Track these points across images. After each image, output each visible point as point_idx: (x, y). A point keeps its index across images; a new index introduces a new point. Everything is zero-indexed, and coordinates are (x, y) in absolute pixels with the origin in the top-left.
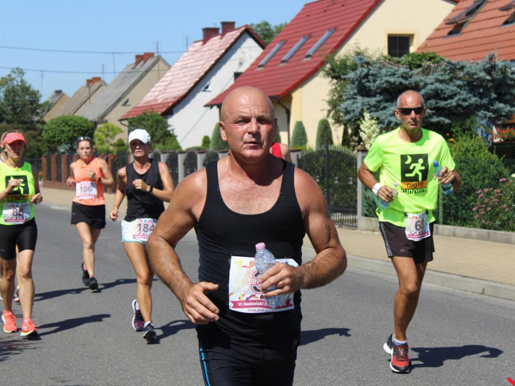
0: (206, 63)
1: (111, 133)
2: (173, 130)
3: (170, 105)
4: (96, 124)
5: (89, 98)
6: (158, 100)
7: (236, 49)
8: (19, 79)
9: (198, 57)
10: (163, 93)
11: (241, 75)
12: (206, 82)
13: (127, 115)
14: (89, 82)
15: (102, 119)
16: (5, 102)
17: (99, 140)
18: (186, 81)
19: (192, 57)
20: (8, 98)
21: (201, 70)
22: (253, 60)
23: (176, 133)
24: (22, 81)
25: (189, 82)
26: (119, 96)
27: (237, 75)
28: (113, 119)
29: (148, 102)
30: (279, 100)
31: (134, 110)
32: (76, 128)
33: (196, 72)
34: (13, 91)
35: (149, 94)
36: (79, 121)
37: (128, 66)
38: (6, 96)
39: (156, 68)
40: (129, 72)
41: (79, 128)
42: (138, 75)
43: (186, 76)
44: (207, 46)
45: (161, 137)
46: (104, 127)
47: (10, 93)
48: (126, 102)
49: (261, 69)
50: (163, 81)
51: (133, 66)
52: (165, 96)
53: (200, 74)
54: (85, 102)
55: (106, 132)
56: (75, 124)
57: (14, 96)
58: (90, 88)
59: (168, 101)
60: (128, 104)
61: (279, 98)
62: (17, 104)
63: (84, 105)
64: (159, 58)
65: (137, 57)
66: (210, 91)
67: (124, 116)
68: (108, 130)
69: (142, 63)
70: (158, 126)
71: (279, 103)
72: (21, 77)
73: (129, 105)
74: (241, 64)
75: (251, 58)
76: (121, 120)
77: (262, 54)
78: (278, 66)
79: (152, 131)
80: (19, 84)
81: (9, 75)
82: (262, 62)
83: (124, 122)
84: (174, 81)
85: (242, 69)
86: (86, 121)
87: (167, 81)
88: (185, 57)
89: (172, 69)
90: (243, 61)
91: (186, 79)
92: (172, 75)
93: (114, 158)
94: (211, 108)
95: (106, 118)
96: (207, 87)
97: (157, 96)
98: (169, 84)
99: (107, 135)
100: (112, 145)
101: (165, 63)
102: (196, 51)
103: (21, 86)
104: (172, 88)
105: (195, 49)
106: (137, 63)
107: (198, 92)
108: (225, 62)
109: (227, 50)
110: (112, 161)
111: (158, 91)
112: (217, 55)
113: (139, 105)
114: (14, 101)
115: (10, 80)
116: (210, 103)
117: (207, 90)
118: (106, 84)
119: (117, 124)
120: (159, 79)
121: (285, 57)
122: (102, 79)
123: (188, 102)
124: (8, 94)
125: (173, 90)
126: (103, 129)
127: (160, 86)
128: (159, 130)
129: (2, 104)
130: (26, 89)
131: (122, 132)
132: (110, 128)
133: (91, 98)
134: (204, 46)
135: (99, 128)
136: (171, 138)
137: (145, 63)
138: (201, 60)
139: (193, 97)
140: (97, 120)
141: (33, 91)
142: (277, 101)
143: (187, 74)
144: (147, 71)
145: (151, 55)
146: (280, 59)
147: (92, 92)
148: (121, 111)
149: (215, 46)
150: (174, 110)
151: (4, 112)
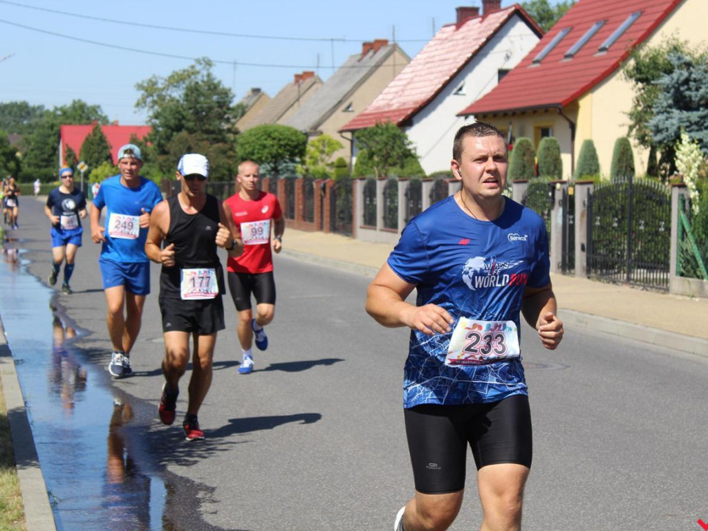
0: (459, 55)
1: (327, 149)
2: (415, 149)
3: (409, 112)
4: (307, 135)
5: (298, 100)
6: (392, 105)
7: (502, 37)
8: (205, 73)
9: (449, 47)
10: (400, 96)
11: (509, 74)
12: (460, 82)
13: (349, 125)
14: (299, 78)
15: (315, 130)
16: (185, 103)
17: (311, 158)
18: (431, 80)
19: (440, 47)
20: (189, 98)
21: (453, 65)
22: (525, 53)
23: (419, 153)
24: (209, 75)
25: (436, 81)
26: (339, 99)
27: (502, 73)
28: (330, 129)
29: (378, 108)
30: (560, 110)
31: (360, 118)
32: (282, 143)
33: (446, 68)
34: (197, 90)
35: (381, 97)
36: (287, 133)
37: (352, 57)
38: (187, 95)
39: (390, 61)
40: (353, 67)
41: (286, 141)
42: (365, 71)
43: (432, 73)
44: (462, 33)
45: (399, 157)
46: (319, 141)
47: (192, 92)
48: (348, 107)
49: (537, 65)
50: (400, 80)
51: (359, 57)
52: (402, 99)
53: (451, 70)
54: (292, 105)
55: (321, 147)
56: (281, 137)
57: (198, 95)
58: (299, 86)
59: (406, 106)
60: (350, 109)
61: (560, 107)
62: (201, 107)
63: (291, 110)
64: (395, 47)
65: (365, 45)
66: (464, 95)
67: (346, 126)
68: (324, 145)
69: (371, 53)
70: (395, 143)
71: (561, 113)
72: (208, 70)
73: (352, 111)
74: (508, 57)
75: (522, 49)
76: (341, 132)
77: (538, 45)
78: (560, 62)
79: (386, 149)
80: (205, 79)
81: (193, 67)
82: (538, 57)
83: (344, 134)
84: (416, 79)
85: (510, 65)
86: (295, 133)
87: (406, 79)
88: (431, 46)
89: (412, 62)
90: (511, 53)
91: (432, 77)
92: (412, 72)
93: (334, 185)
94: (466, 118)
95: (321, 128)
96: (460, 89)
97: (391, 100)
98: (409, 83)
99: (322, 152)
100: (328, 165)
101: (403, 54)
102: (446, 39)
103: (208, 81)
104: (412, 89)
105: (444, 36)
106: (365, 53)
107: (448, 94)
108: (485, 55)
109: (489, 39)
110: (332, 188)
111: (393, 93)
112: (475, 45)
113: (367, 112)
114: (197, 102)
115: (193, 73)
116: (464, 111)
117: (460, 92)
118: (321, 81)
119: (336, 137)
120: (395, 76)
121: (571, 51)
122: (316, 74)
123: (434, 109)
124: (189, 93)
125: (414, 92)
126: (317, 144)
127: (396, 86)
128: (396, 148)
129: (182, 106)
130: (213, 87)
131: (342, 147)
132: (327, 141)
133: (301, 100)
134: (456, 33)
135: (312, 141)
136: (413, 160)
137: (375, 53)
138: (452, 52)
139: (441, 102)
140: (308, 130)
141: (224, 89)
142: (558, 110)
143: (433, 70)
144: (377, 66)
145: (383, 43)
146: (562, 53)
147: (302, 92)
148: (341, 119)
149: (472, 33)
150: (414, 119)
151: (184, 118)
